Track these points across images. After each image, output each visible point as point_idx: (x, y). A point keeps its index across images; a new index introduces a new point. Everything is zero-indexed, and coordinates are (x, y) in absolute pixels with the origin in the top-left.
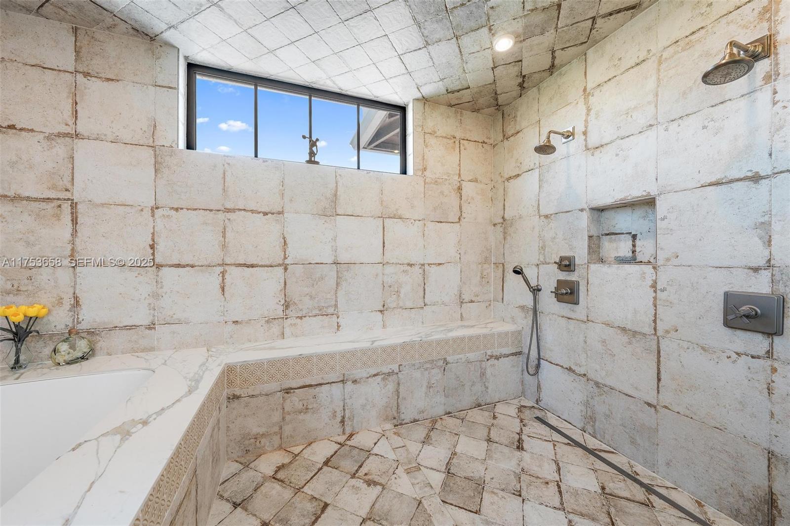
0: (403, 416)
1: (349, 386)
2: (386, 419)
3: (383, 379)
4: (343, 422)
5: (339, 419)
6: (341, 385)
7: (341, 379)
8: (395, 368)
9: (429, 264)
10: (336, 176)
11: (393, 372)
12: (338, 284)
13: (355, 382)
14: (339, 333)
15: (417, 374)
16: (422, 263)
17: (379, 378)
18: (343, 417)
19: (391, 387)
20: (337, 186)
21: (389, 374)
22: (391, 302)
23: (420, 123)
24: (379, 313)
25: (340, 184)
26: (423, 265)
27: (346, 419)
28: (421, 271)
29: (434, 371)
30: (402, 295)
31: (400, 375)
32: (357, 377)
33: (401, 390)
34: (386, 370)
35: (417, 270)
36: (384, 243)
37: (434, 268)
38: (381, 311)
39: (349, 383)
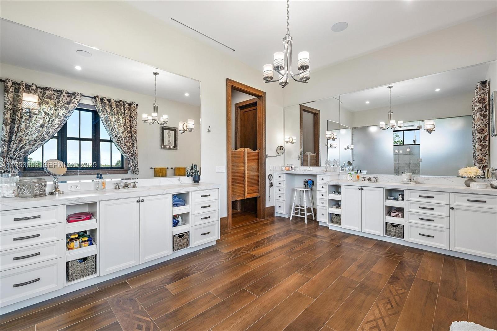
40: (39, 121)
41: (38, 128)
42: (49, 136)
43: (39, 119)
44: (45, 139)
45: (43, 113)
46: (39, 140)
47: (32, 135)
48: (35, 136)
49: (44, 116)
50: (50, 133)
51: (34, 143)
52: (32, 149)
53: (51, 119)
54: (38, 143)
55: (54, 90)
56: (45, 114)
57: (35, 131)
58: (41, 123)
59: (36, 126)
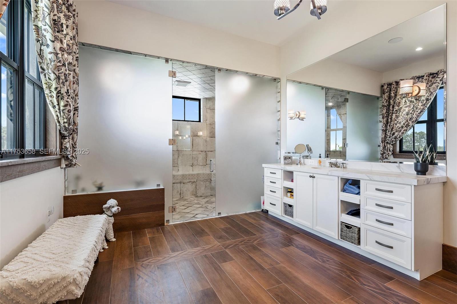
0: (197, 195)
1: (182, 184)
2: (193, 195)
3: (192, 183)
4: (180, 194)
5: (179, 193)
6: (180, 184)
7: (180, 182)
8: (195, 180)
9: (208, 151)
10: (178, 124)
11: (195, 181)
12: (178, 157)
13: (184, 183)
14: (178, 172)
15: (202, 183)
16: (206, 150)
17: (191, 183)
18: (180, 193)
19: (194, 186)
20: (178, 127)
21: (193, 182)
22: (195, 163)
23: (205, 106)
24: (191, 167)
25: (179, 126)
26: (206, 151)
27: (181, 193)
28: (205, 153)
29: (207, 182)
30: (199, 161)
31: (197, 182)
32: (184, 182)
33: (197, 187)
34: (192, 181)
35: (204, 153)
36: (193, 144)
37: (209, 153)
38: (192, 166)
39: (182, 183)
40: (405, 110)
41: (404, 116)
42: (413, 122)
43: (405, 108)
44: (409, 125)
45: (408, 102)
46: (404, 126)
47: (400, 123)
48: (402, 123)
49: (409, 105)
50: (414, 119)
51: (401, 129)
52: (399, 135)
53: (415, 106)
54: (404, 129)
55: (418, 77)
56: (409, 103)
57: (402, 119)
58: (406, 111)
59: (403, 115)
